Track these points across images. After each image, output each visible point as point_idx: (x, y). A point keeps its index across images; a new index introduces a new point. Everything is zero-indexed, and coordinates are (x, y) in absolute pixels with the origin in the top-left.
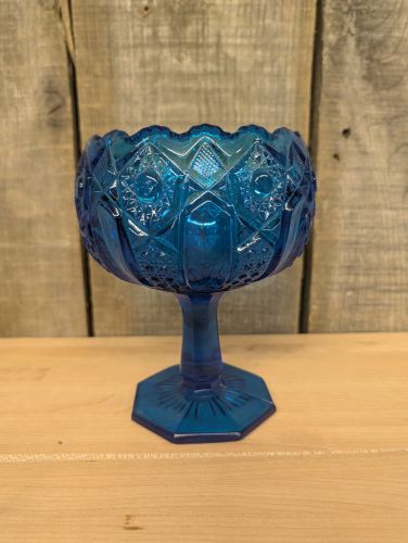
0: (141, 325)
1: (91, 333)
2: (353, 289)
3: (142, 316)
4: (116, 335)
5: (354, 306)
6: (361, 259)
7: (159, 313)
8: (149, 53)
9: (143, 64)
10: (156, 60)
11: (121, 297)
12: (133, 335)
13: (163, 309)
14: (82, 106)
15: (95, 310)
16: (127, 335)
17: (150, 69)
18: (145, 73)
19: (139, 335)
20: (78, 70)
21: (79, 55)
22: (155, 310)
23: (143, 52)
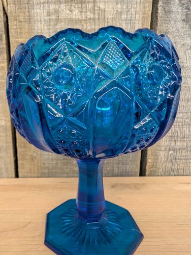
0: (46, 171)
1: (17, 176)
2: (173, 150)
3: (47, 165)
4: (31, 177)
5: (174, 160)
6: (179, 132)
7: (57, 164)
8: (52, 7)
9: (49, 14)
10: (57, 12)
11: (35, 154)
12: (41, 177)
13: (59, 162)
14: (12, 40)
15: (19, 162)
16: (38, 177)
17: (53, 17)
18: (50, 19)
19: (45, 177)
20: (9, 18)
21: (10, 9)
22: (54, 162)
23: (49, 7)
